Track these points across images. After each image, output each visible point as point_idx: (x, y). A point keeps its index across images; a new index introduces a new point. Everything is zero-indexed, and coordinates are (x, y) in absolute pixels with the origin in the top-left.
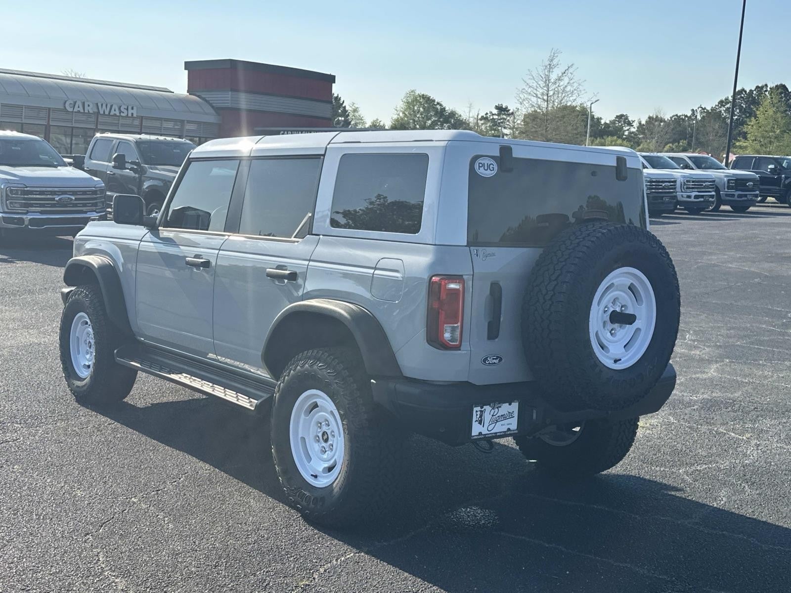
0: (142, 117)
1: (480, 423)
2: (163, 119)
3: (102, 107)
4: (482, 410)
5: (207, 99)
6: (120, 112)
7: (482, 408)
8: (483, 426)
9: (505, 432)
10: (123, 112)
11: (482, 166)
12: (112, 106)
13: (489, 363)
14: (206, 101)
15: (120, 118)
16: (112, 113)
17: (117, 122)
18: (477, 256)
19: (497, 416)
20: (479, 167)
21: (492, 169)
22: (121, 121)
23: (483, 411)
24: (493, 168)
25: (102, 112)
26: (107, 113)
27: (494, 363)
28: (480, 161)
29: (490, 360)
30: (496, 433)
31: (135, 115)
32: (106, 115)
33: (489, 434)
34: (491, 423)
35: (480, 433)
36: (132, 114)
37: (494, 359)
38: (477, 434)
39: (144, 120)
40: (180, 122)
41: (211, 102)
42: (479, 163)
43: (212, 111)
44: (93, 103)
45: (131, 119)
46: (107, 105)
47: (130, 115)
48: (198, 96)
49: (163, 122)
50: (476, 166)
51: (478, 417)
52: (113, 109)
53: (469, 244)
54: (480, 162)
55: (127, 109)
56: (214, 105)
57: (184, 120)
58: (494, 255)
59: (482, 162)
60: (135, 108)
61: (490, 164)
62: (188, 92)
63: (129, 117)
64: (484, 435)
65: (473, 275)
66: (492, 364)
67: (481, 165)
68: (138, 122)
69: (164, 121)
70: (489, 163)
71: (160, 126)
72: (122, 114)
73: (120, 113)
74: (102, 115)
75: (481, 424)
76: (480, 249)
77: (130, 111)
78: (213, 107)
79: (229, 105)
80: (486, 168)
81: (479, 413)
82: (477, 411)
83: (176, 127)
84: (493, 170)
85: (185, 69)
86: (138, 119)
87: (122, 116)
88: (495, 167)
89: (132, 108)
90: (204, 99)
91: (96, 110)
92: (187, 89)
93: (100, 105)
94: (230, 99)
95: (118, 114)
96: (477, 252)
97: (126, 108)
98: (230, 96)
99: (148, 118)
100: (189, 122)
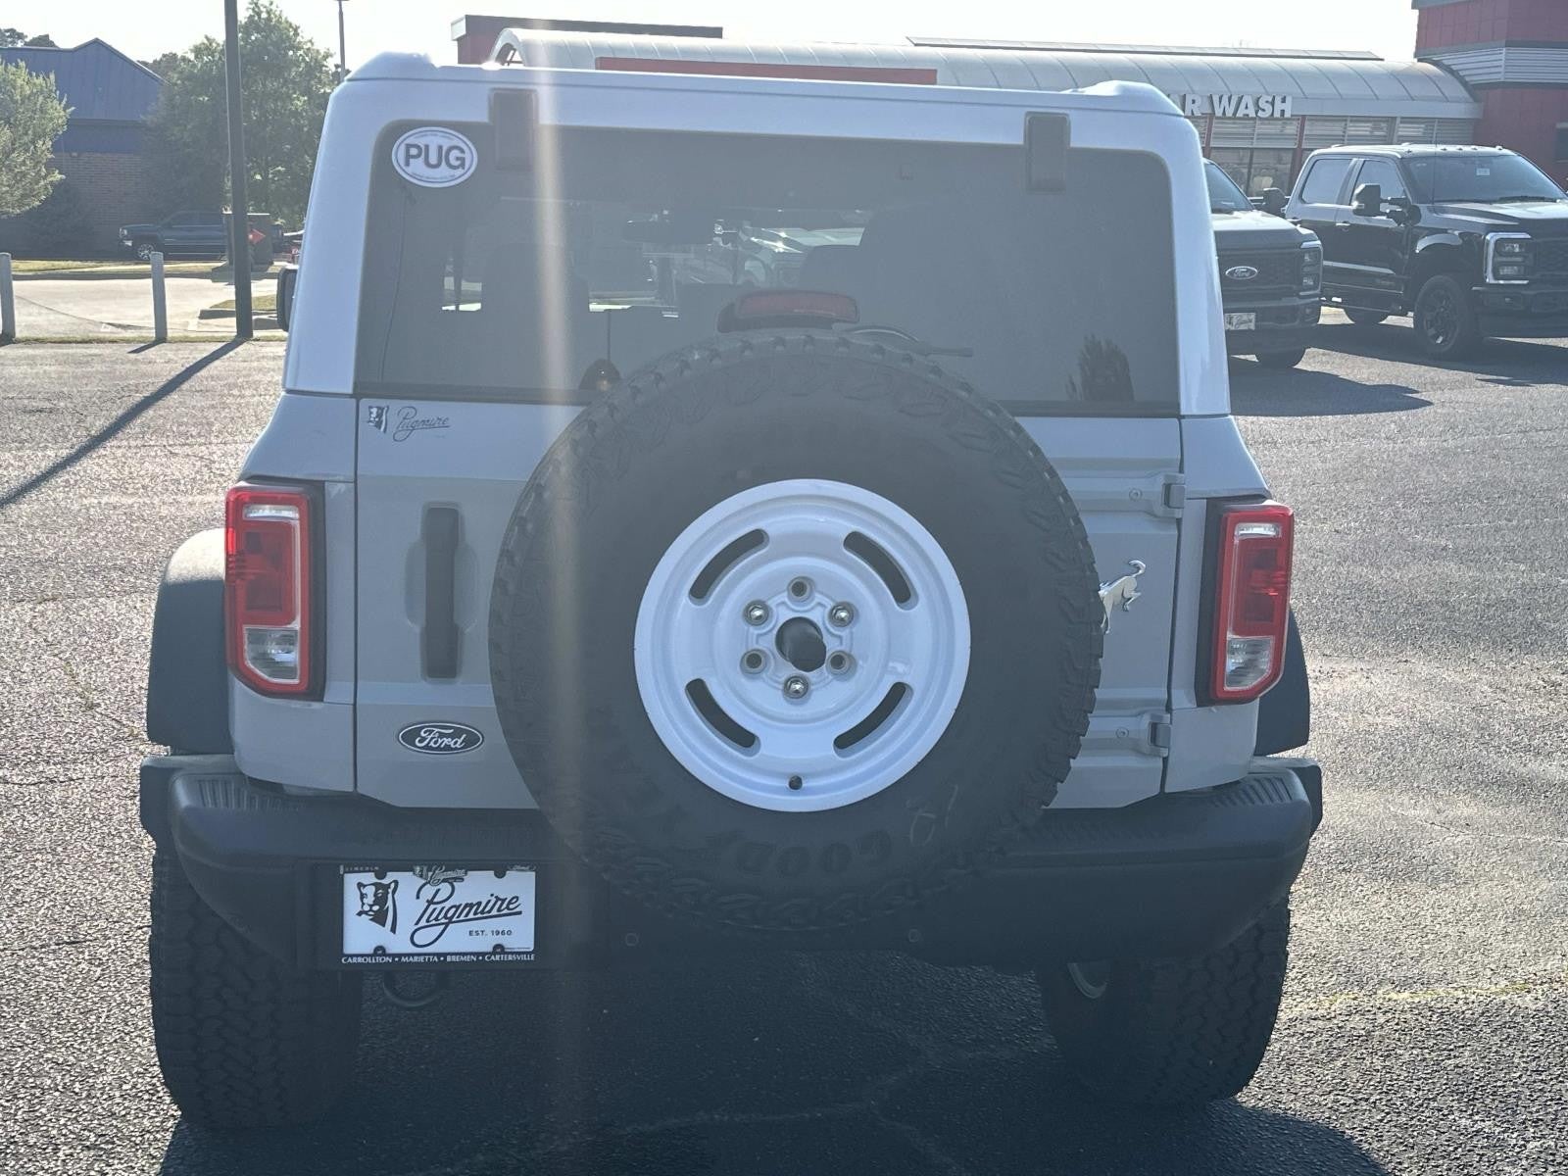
0: (1304, 116)
1: (379, 918)
2: (1349, 119)
3: (1220, 102)
4: (385, 881)
5: (1454, 68)
6: (1258, 108)
7: (381, 875)
8: (393, 930)
9: (483, 954)
10: (1264, 110)
11: (419, 155)
12: (1240, 99)
13: (427, 747)
14: (1452, 72)
15: (1258, 122)
16: (1239, 114)
17: (1248, 131)
18: (378, 425)
19: (447, 905)
20: (408, 157)
21: (457, 163)
22: (1261, 128)
23: (389, 886)
24: (463, 160)
25: (1219, 112)
26: (1229, 114)
27: (448, 748)
28: (410, 137)
29: (429, 738)
30: (445, 955)
31: (1287, 115)
32: (1229, 118)
33: (413, 955)
34: (423, 923)
35: (380, 950)
36: (1283, 111)
37: (442, 735)
38: (371, 951)
39: (1307, 123)
40: (1384, 122)
41: (1461, 73)
42: (408, 147)
43: (1463, 93)
44: (1202, 97)
45: (1280, 122)
46: (1230, 99)
47: (1277, 114)
48: (1435, 63)
49: (1349, 124)
50: (398, 154)
51: (370, 899)
52: (1243, 106)
53: (358, 394)
54: (409, 141)
55: (1273, 104)
56: (1467, 79)
57: (1396, 118)
58: (443, 424)
59: (422, 142)
60: (1289, 99)
61: (451, 149)
62: (1415, 57)
63: (1277, 119)
64: (394, 956)
65: (355, 482)
66: (438, 748)
67: (413, 151)
68: (1295, 127)
69: (1351, 121)
70: (446, 144)
71: (1341, 133)
72: (1260, 114)
73: (1257, 113)
74: (1218, 118)
75: (384, 925)
76: (395, 405)
77: (1279, 106)
78: (1465, 84)
79: (1500, 78)
80: (433, 160)
81: (370, 891)
82: (360, 885)
83: (1377, 133)
84: (462, 165)
85: (1413, 7)
86: (1294, 122)
87: (1260, 118)
88: (467, 156)
89: (1284, 100)
90: (1448, 69)
91: (1209, 111)
92: (1414, 50)
93: (1216, 99)
94: (1502, 63)
95: (1252, 114)
96: (379, 416)
97: (1270, 100)
98: (1503, 57)
99: (1316, 118)
100: (1405, 120)
